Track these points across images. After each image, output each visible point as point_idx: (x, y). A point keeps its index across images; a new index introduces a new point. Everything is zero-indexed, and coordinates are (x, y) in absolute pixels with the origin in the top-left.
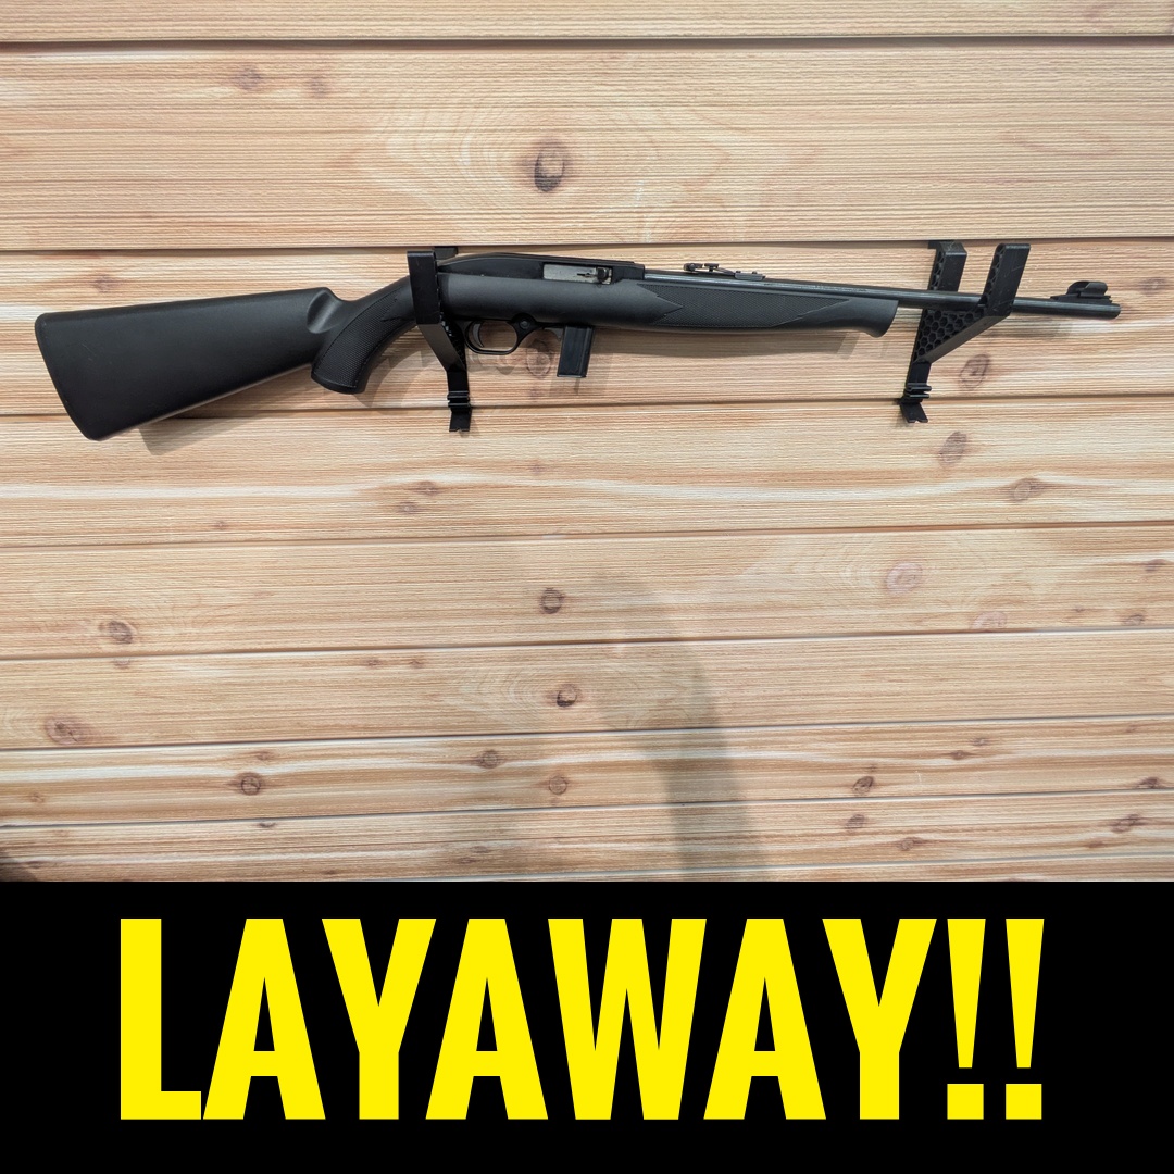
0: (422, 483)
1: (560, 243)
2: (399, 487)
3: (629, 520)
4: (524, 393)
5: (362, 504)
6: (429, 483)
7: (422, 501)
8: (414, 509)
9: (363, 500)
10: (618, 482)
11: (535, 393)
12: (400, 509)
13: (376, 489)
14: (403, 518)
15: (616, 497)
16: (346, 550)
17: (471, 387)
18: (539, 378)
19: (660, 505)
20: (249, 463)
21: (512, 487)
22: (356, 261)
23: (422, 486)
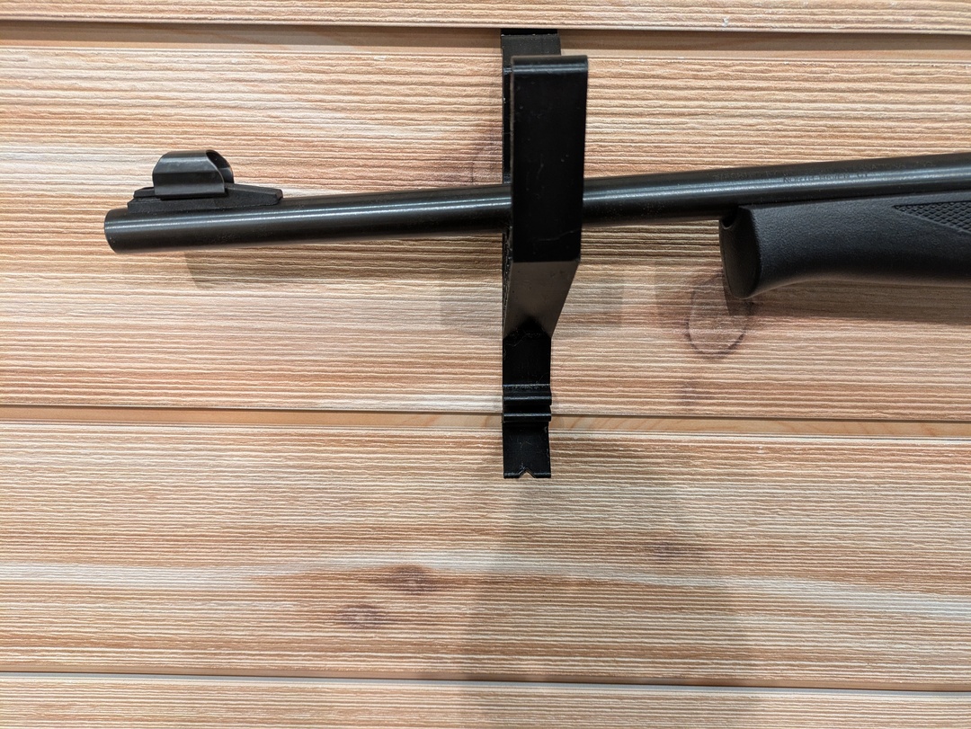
0: (402, 569)
1: (836, 28)
2: (348, 576)
3: (847, 659)
4: (667, 391)
5: (263, 606)
6: (417, 570)
7: (396, 603)
8: (377, 618)
9: (266, 598)
10: (844, 585)
11: (691, 389)
12: (344, 618)
13: (300, 578)
14: (346, 634)
15: (829, 614)
16: (221, 690)
17: (556, 373)
18: (710, 359)
19: (926, 633)
20: (16, 515)
21: (599, 584)
22: (303, 64)
23: (400, 576)
